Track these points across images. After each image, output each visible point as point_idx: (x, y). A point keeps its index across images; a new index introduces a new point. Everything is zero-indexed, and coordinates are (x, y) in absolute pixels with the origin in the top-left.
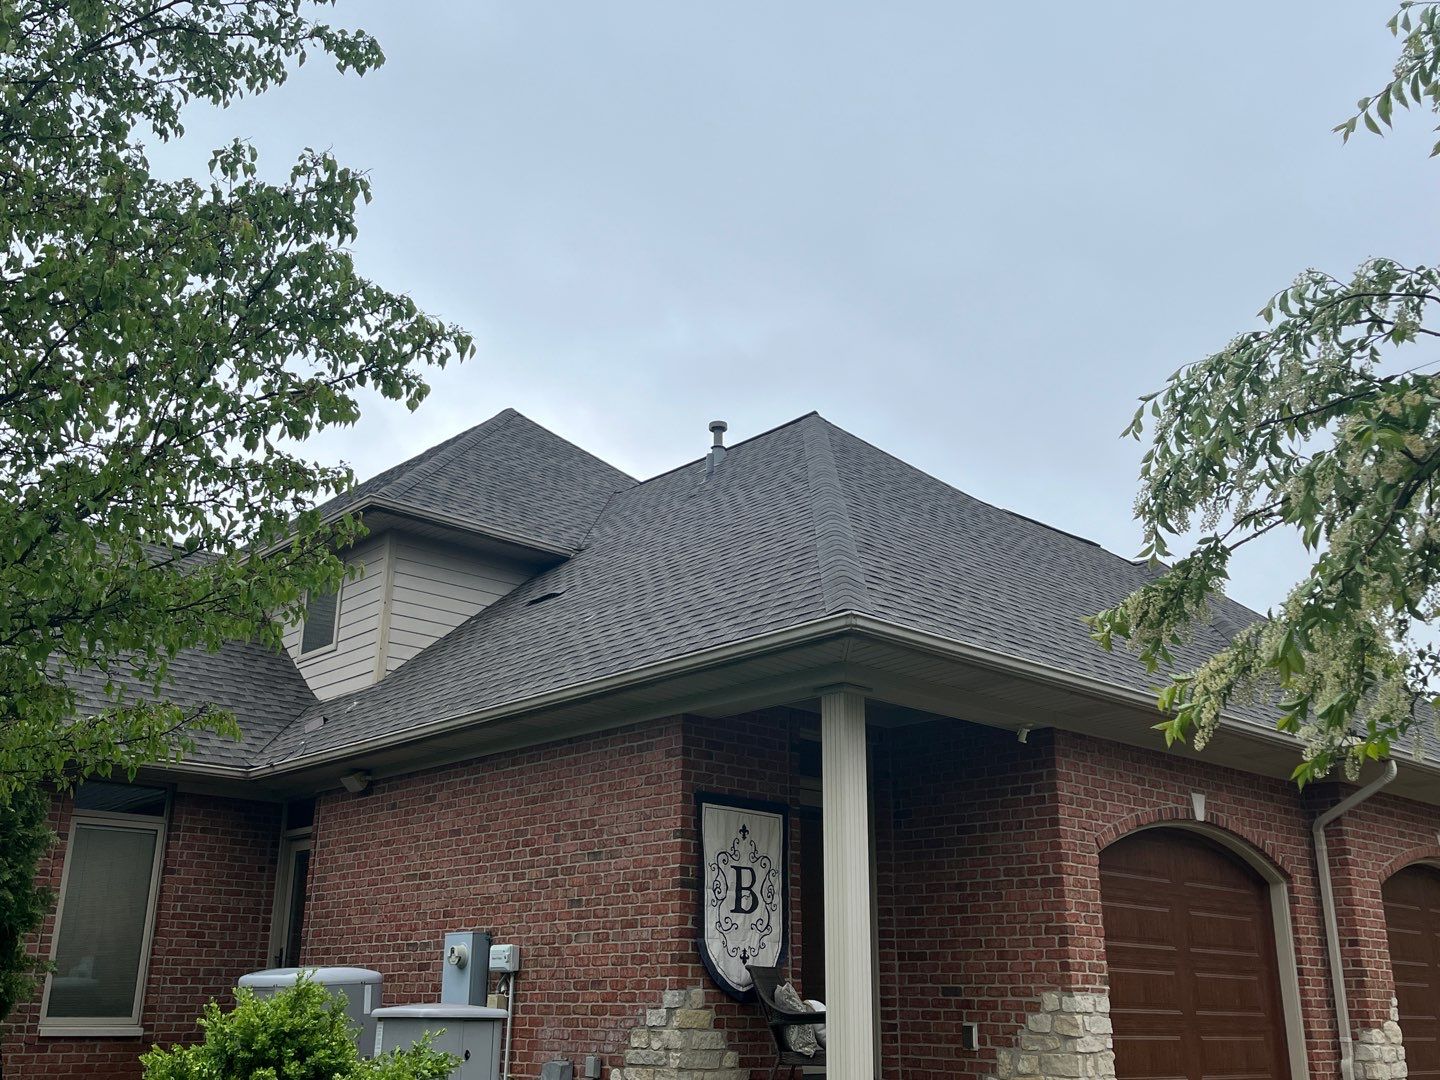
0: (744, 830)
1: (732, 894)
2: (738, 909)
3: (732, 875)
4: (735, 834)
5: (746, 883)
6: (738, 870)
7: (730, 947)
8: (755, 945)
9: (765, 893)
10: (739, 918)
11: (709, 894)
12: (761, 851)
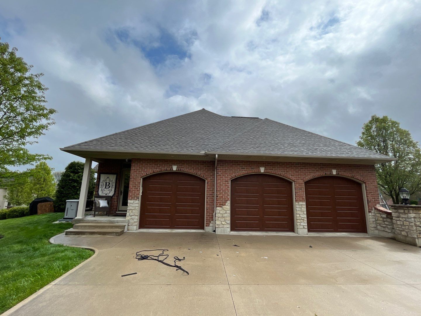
0: (108, 177)
1: (105, 186)
2: (106, 188)
3: (105, 184)
4: (106, 178)
5: (108, 184)
6: (106, 183)
7: (104, 193)
8: (108, 193)
9: (111, 186)
10: (106, 189)
11: (100, 186)
12: (111, 180)
